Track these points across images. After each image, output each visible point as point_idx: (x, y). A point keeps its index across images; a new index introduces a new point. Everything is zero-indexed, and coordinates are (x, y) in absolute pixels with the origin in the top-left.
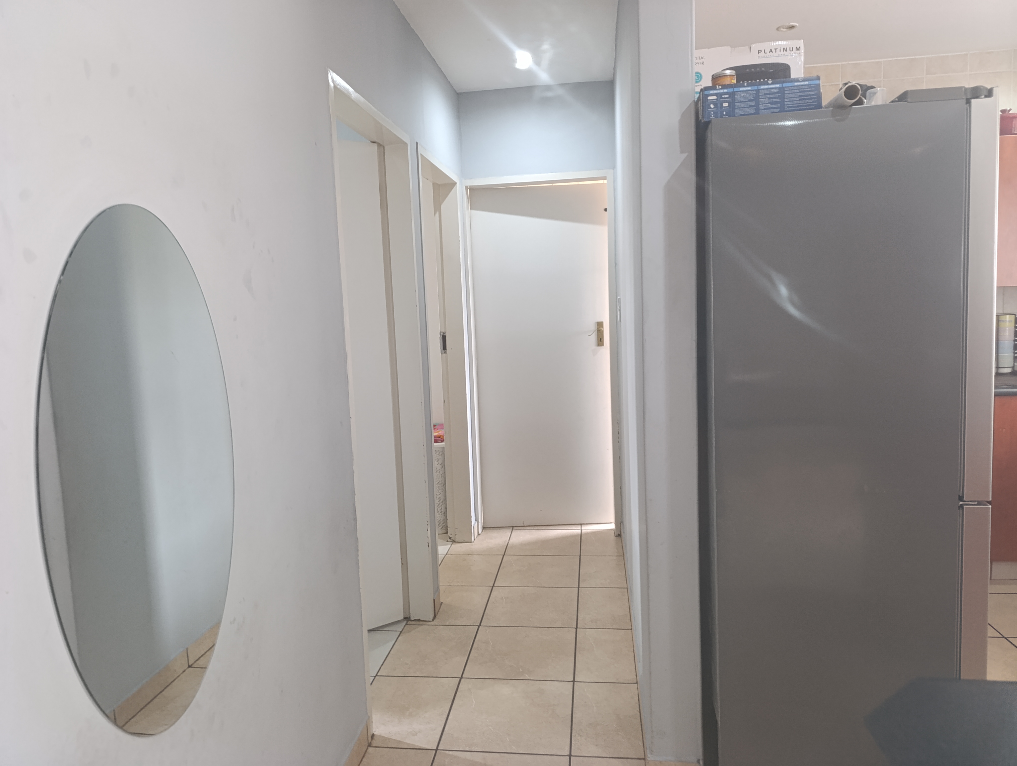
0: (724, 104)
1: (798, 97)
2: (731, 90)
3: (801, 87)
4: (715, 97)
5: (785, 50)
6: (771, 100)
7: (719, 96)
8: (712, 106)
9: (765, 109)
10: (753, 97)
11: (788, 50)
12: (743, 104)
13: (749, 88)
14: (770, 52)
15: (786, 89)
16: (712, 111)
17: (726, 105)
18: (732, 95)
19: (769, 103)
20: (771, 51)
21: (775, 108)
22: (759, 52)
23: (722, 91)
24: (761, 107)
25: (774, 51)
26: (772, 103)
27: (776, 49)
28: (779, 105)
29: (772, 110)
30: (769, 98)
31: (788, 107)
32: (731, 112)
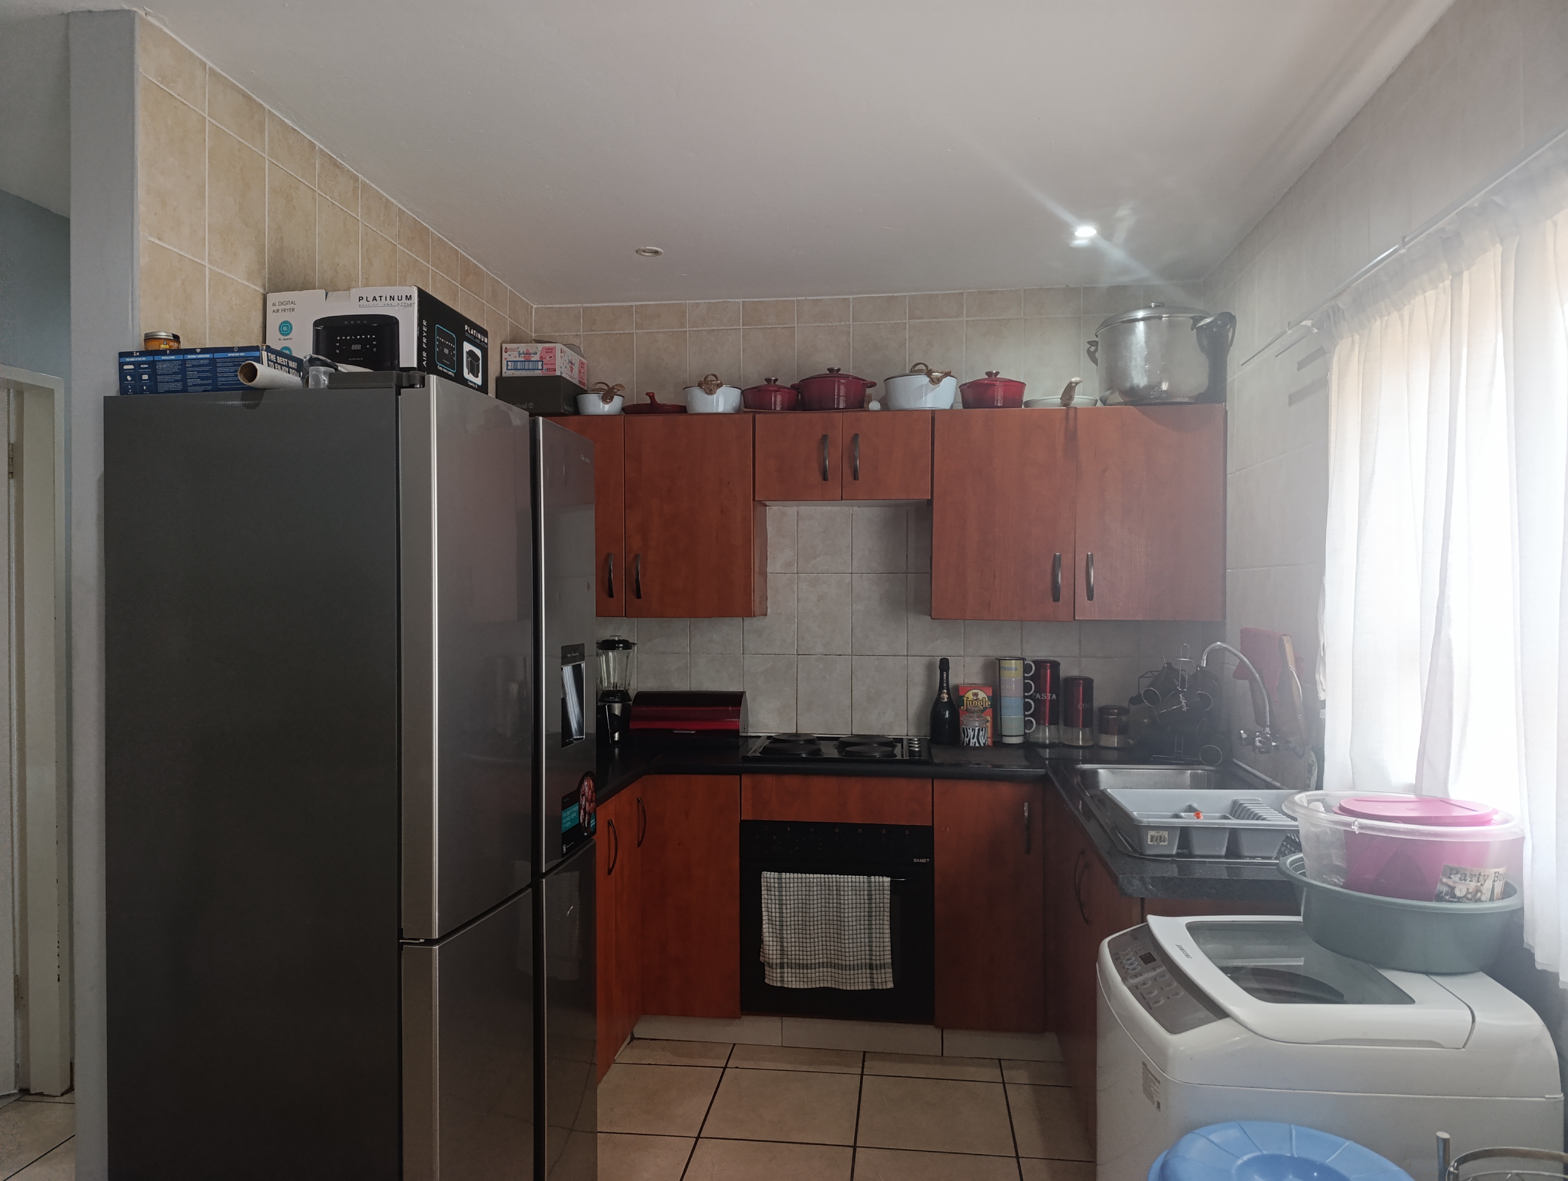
0: (143, 376)
1: (232, 372)
2: (150, 358)
3: (236, 360)
4: (132, 367)
5: (392, 298)
6: (201, 375)
7: (137, 364)
8: (129, 378)
9: (194, 385)
10: (179, 369)
11: (396, 298)
12: (167, 378)
13: (173, 357)
14: (373, 300)
15: (218, 361)
16: (129, 384)
17: (145, 377)
18: (152, 364)
19: (199, 378)
20: (375, 299)
21: (206, 385)
22: (360, 300)
23: (140, 359)
24: (190, 382)
25: (378, 299)
26: (202, 378)
27: (381, 297)
28: (210, 381)
29: (203, 388)
30: (199, 372)
31: (222, 385)
32: (153, 388)
